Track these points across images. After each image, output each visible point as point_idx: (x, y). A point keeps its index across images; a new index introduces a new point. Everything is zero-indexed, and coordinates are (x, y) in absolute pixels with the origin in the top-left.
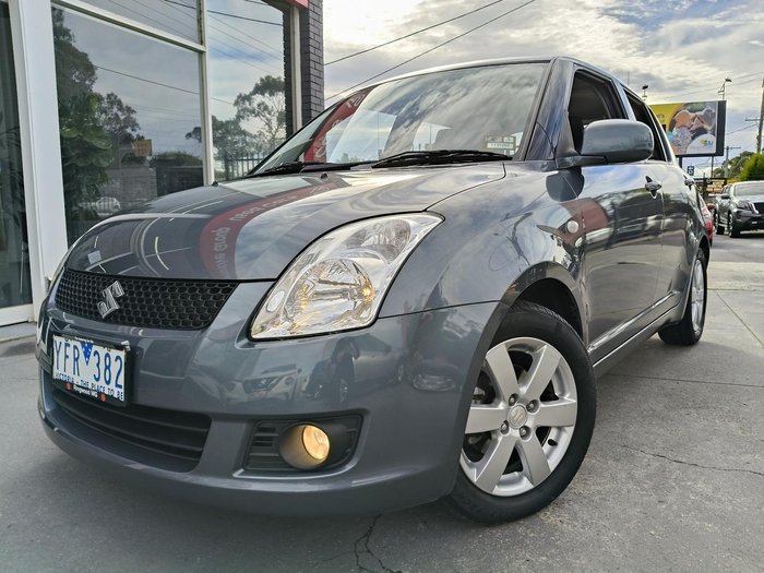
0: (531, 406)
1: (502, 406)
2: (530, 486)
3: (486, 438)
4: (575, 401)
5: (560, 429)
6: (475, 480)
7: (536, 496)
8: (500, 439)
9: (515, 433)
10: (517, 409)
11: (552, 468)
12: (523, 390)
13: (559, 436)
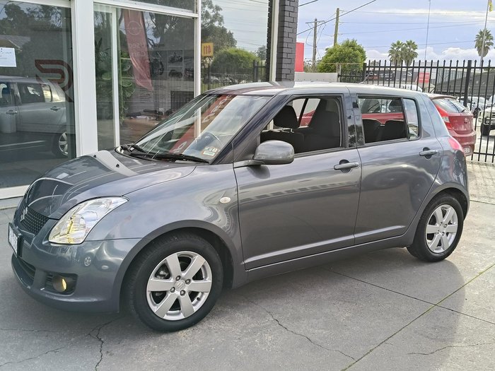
0: (188, 282)
1: (172, 280)
2: (184, 317)
3: (164, 294)
4: (211, 281)
5: (203, 293)
6: (155, 311)
7: (186, 321)
8: (169, 295)
9: (177, 293)
10: (181, 282)
11: (195, 311)
12: (183, 274)
13: (202, 296)
